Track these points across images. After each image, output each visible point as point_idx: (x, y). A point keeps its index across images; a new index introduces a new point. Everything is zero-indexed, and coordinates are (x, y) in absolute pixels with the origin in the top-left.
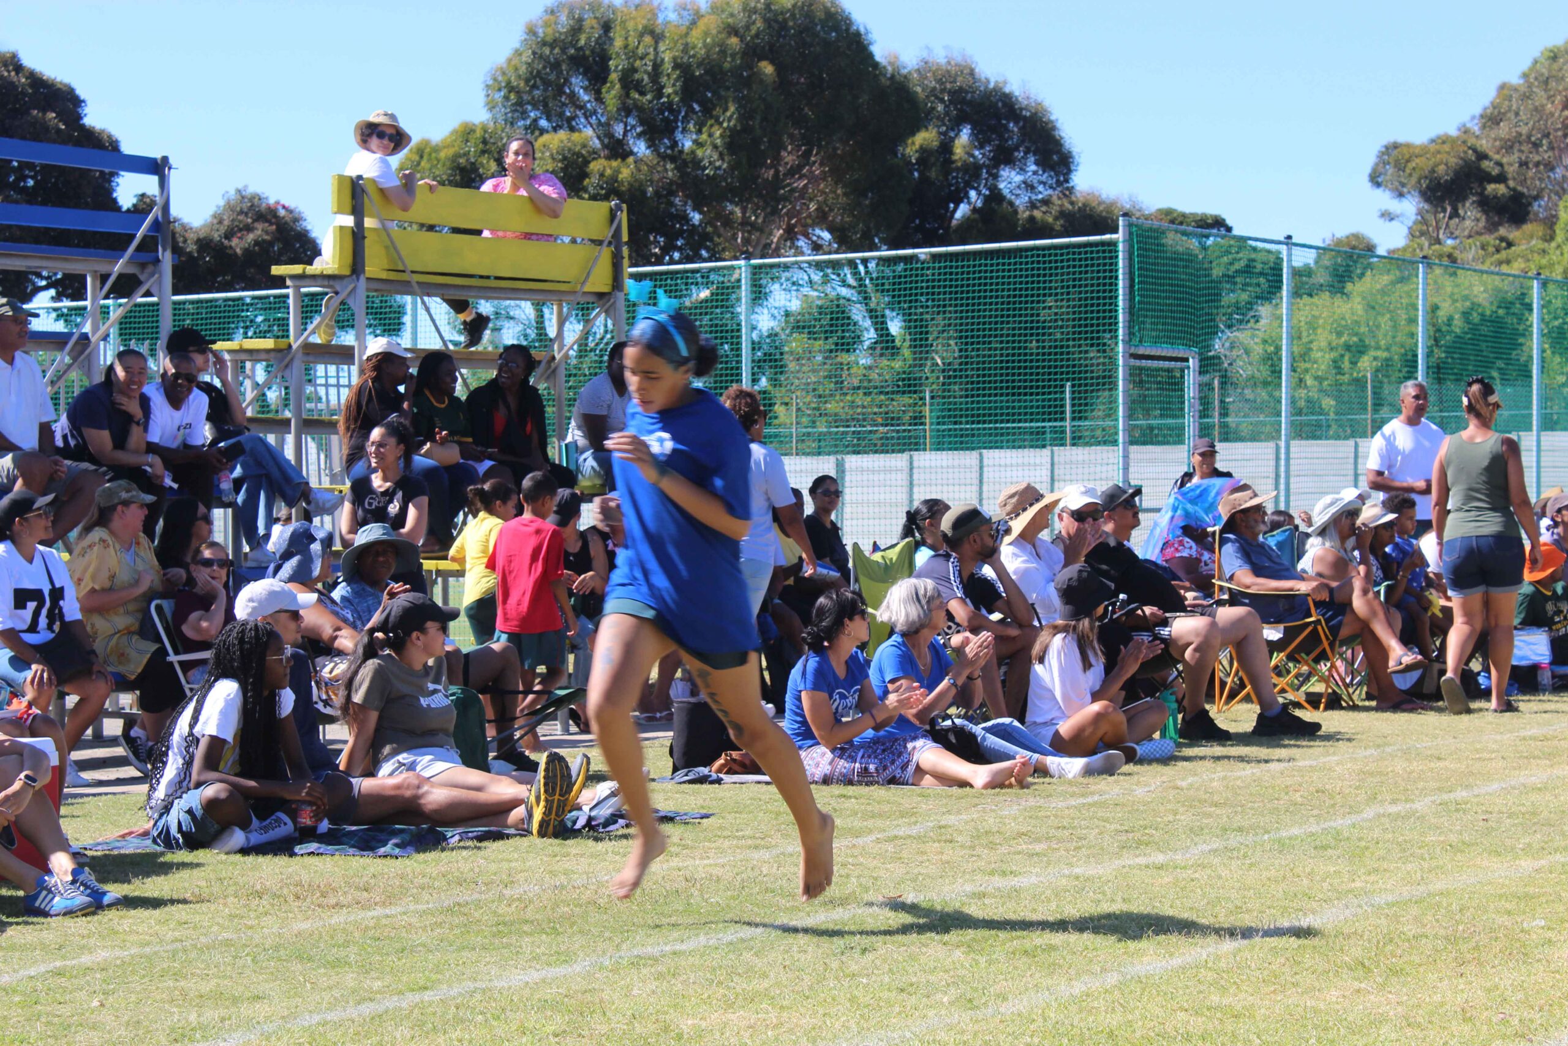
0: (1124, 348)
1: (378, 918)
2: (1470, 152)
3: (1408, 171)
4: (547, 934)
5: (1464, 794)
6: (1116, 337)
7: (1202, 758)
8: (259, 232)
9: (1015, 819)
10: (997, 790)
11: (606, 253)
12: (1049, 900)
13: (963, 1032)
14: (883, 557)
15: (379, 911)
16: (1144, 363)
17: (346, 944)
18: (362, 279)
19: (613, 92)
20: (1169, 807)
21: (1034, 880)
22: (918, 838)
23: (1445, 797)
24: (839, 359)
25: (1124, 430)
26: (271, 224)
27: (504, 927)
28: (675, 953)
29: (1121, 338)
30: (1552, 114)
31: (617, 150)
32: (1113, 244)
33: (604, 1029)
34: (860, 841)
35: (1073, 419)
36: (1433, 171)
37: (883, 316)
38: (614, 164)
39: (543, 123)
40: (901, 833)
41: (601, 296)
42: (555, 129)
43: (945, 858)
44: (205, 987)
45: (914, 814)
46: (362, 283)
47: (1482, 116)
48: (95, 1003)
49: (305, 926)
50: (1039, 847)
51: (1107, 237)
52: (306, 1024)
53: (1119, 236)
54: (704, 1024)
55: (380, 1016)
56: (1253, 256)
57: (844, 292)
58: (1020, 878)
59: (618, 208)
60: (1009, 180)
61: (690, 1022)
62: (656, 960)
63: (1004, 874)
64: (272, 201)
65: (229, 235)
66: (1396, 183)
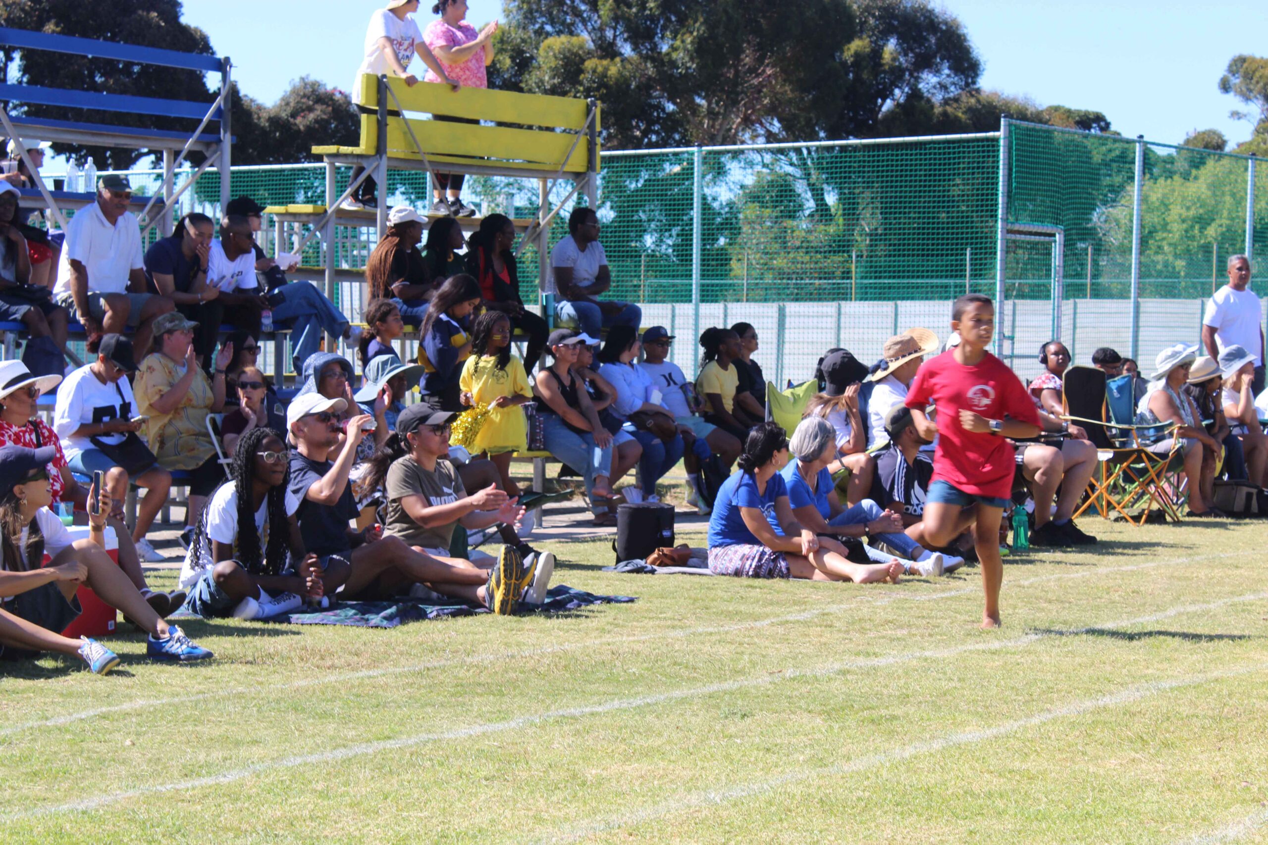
0: (1002, 225)
1: (362, 678)
3: (1255, 79)
4: (494, 695)
5: (1252, 597)
6: (996, 216)
7: (1043, 562)
8: (318, 113)
9: (884, 609)
10: (875, 584)
11: (583, 141)
12: (899, 677)
13: (809, 786)
14: (792, 394)
15: (364, 673)
16: (1018, 237)
17: (333, 700)
18: (384, 158)
19: (608, 5)
20: (1011, 602)
21: (891, 660)
22: (806, 624)
23: (1236, 599)
24: (784, 224)
26: (328, 105)
27: (462, 689)
28: (592, 714)
29: (1000, 216)
31: (608, 50)
32: (996, 140)
33: (524, 775)
34: (758, 624)
35: (971, 275)
37: (822, 189)
38: (605, 62)
39: (548, 28)
40: (790, 618)
41: (577, 175)
42: (559, 33)
43: (823, 640)
44: (217, 732)
45: (805, 603)
46: (384, 163)
48: (128, 742)
49: (303, 683)
50: (899, 633)
51: (991, 134)
52: (290, 764)
53: (1001, 134)
54: (605, 774)
55: (350, 760)
56: (1126, 146)
57: (790, 169)
58: (880, 659)
59: (594, 104)
60: (928, 81)
61: (594, 772)
62: (576, 719)
63: (868, 654)
64: (329, 87)
65: (294, 115)
66: (1244, 89)
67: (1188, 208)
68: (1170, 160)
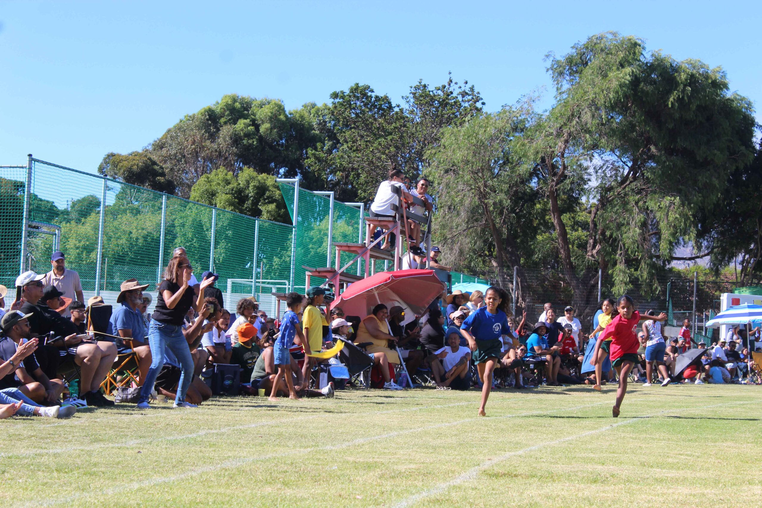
0: (26, 222)
2: (148, 161)
3: (119, 167)
6: (22, 216)
25: (23, 263)
29: (24, 216)
30: (187, 147)
36: (131, 169)
47: (153, 145)
56: (40, 202)
66: (113, 173)
67: (80, 241)
68: (66, 212)
